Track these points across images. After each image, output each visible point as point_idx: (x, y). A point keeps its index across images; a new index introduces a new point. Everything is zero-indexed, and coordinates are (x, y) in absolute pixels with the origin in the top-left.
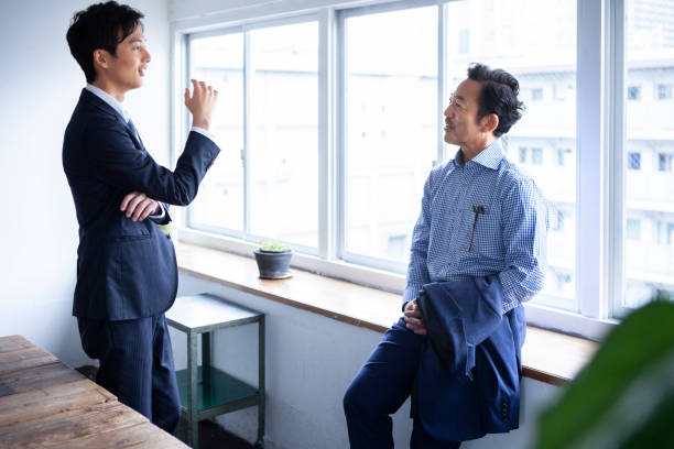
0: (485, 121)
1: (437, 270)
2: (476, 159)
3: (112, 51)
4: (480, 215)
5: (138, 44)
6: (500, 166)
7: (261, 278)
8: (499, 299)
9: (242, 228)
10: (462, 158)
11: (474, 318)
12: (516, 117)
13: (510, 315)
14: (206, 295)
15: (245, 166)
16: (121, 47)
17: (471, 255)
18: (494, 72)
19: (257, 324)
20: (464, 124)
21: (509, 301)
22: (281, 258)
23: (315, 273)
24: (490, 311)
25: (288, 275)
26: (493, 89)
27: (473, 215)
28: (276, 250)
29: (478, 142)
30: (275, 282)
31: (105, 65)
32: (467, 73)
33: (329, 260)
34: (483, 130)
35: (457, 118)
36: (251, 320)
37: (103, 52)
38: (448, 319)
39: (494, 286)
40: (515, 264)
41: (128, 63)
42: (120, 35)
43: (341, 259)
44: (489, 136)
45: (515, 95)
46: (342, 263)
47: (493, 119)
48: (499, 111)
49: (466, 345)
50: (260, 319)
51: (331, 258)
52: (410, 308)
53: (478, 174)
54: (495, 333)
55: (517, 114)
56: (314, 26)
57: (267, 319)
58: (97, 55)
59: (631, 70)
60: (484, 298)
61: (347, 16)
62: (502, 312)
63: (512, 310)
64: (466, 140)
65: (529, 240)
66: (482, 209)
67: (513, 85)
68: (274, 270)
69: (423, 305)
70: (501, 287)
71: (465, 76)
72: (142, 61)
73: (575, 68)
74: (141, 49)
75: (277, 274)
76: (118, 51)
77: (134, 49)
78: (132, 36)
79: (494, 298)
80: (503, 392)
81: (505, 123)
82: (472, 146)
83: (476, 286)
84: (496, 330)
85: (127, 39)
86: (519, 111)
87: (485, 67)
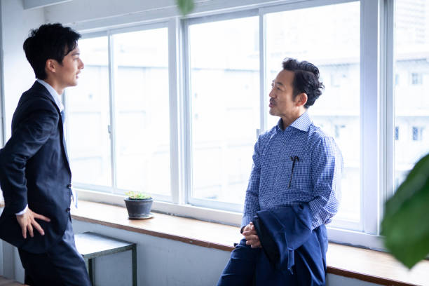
0: (298, 98)
1: (266, 203)
2: (292, 125)
3: (60, 60)
4: (297, 163)
5: (76, 56)
6: (309, 129)
7: (130, 219)
8: (309, 219)
9: (110, 185)
10: (282, 124)
11: (292, 231)
12: (319, 94)
13: (317, 230)
14: (89, 233)
15: (111, 137)
16: (66, 58)
17: (290, 190)
18: (301, 63)
19: (131, 251)
20: (284, 102)
21: (316, 220)
22: (145, 204)
23: (169, 214)
24: (304, 227)
25: (150, 216)
26: (302, 76)
27: (292, 163)
28: (141, 198)
29: (294, 114)
30: (141, 221)
31: (54, 70)
32: (282, 65)
33: (180, 204)
34: (297, 105)
35: (278, 98)
36: (126, 249)
37: (53, 61)
38: (275, 233)
39: (305, 210)
40: (320, 194)
41: (69, 70)
42: (66, 51)
43: (188, 203)
44: (301, 109)
45: (317, 78)
46: (189, 206)
47: (303, 97)
48: (307, 90)
49: (288, 249)
50: (133, 247)
51: (181, 203)
52: (248, 229)
53: (294, 135)
54: (307, 242)
55: (319, 91)
56: (164, 32)
57: (137, 248)
58: (49, 63)
59: (398, 61)
60: (299, 218)
61: (190, 24)
62: (312, 228)
63: (319, 227)
64: (285, 113)
65: (330, 178)
66: (298, 158)
67: (316, 71)
68: (140, 213)
69: (258, 226)
70: (311, 211)
71: (281, 68)
72: (79, 68)
73: (358, 61)
74: (78, 59)
75: (143, 215)
76: (63, 61)
77: (74, 60)
78: (74, 51)
79: (306, 218)
80: (315, 283)
81: (312, 98)
82: (290, 117)
83: (294, 211)
84: (308, 240)
85: (70, 53)
86: (320, 89)
87: (295, 60)
